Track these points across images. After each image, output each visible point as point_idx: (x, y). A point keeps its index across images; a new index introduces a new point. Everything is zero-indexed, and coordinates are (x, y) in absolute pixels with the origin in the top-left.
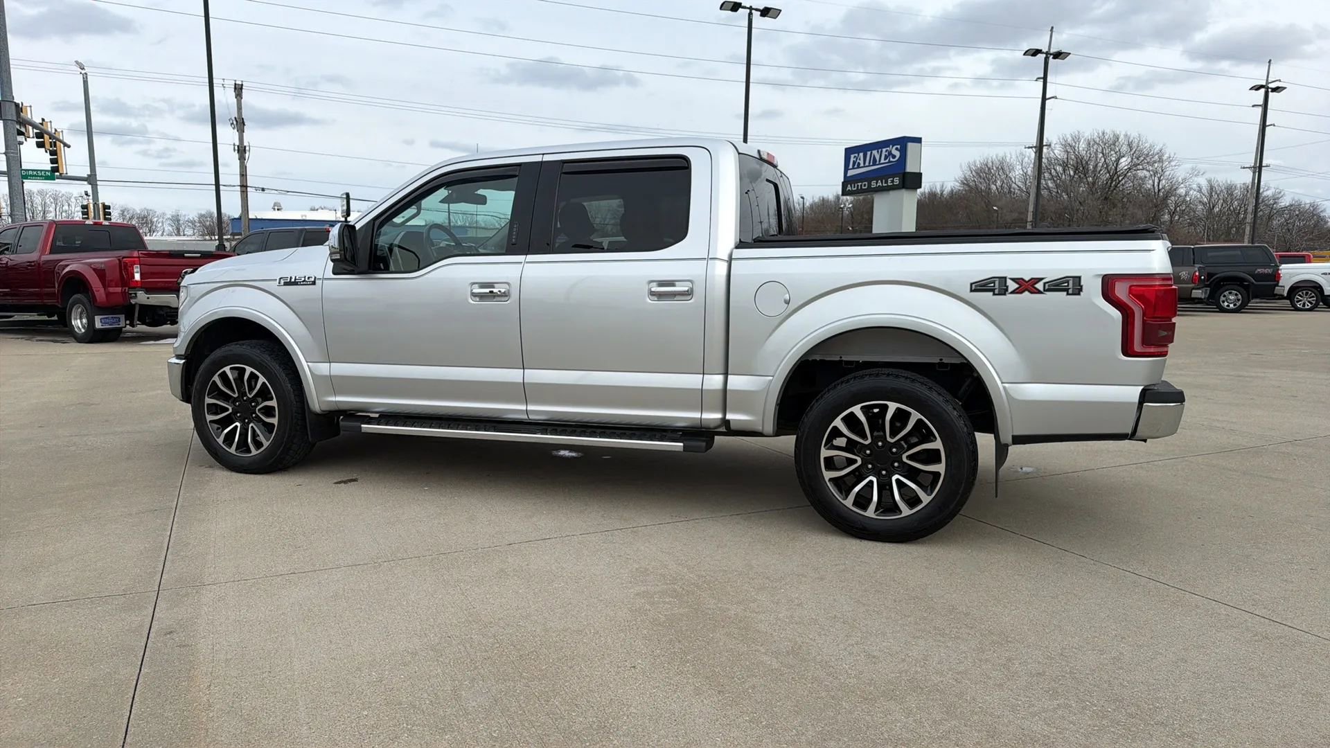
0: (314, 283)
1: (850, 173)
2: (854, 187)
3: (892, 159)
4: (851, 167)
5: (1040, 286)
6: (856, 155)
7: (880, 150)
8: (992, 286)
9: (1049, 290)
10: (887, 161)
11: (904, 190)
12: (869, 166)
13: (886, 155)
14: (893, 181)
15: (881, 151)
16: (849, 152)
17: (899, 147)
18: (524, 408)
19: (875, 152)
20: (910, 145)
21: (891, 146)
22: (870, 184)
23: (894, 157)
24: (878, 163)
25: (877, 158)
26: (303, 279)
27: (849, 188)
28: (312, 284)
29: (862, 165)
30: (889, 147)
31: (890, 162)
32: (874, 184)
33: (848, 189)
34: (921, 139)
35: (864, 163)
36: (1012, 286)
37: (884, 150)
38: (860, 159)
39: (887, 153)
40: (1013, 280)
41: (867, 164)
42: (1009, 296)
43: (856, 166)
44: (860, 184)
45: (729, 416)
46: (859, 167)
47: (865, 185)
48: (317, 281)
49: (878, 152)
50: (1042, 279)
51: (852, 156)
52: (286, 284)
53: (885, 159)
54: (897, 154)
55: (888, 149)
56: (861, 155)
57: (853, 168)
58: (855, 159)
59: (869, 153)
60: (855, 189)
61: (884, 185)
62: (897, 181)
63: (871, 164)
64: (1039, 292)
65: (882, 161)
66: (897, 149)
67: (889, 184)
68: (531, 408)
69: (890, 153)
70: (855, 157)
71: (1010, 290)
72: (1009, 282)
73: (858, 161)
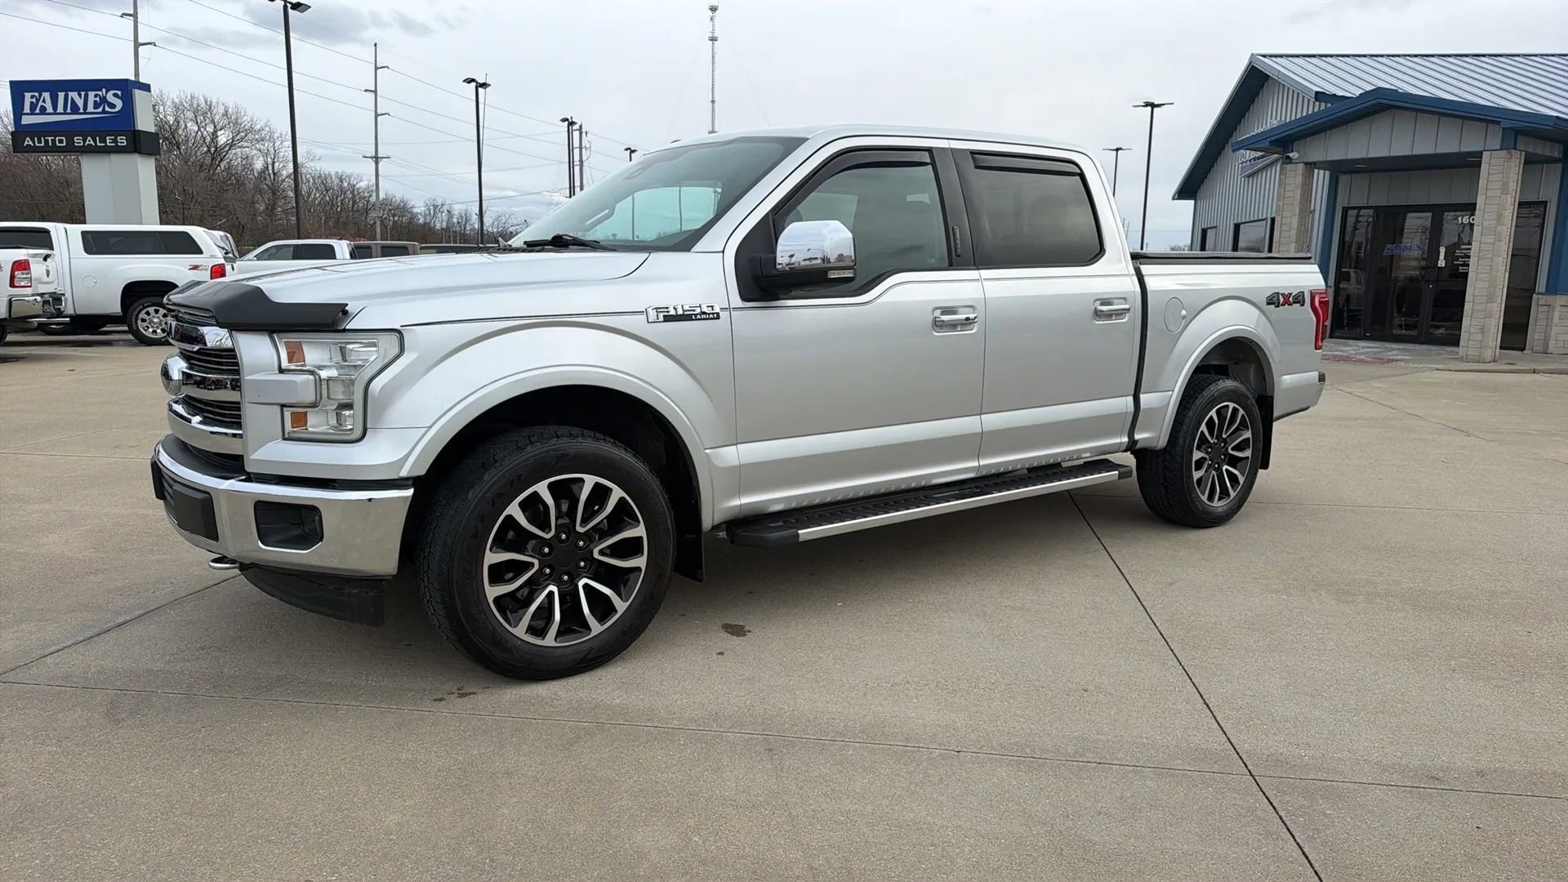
0: (718, 318)
1: (27, 120)
2: (40, 142)
3: (107, 109)
4: (27, 109)
5: (1291, 299)
6: (37, 94)
7: (83, 93)
8: (1274, 300)
9: (1294, 303)
10: (100, 110)
11: (136, 154)
12: (65, 113)
13: (95, 101)
14: (115, 141)
15: (86, 96)
16: (18, 89)
17: (119, 93)
18: (975, 464)
19: (73, 95)
20: (138, 93)
21: (104, 90)
22: (70, 141)
23: (112, 106)
24: (82, 111)
25: (80, 103)
26: (698, 311)
27: (28, 142)
28: (714, 319)
29: (50, 109)
30: (101, 90)
31: (104, 112)
32: (78, 141)
33: (26, 143)
34: (149, 85)
35: (55, 106)
36: (1282, 300)
37: (91, 94)
38: (44, 101)
39: (98, 99)
40: (1282, 294)
41: (60, 109)
42: (1281, 307)
43: (37, 111)
44: (50, 139)
45: (1137, 437)
46: (43, 111)
47: (61, 141)
48: (721, 313)
49: (80, 96)
50: (1291, 294)
51: (28, 95)
52: (668, 319)
53: (95, 108)
54: (119, 104)
55: (100, 93)
56: (46, 95)
57: (32, 113)
58: (34, 100)
59: (61, 95)
60: (43, 144)
61: (98, 144)
62: (122, 141)
63: (69, 111)
64: (1291, 305)
65: (90, 108)
66: (115, 95)
67: (108, 144)
68: (982, 462)
69: (104, 100)
70: (32, 97)
71: (1281, 301)
72: (1281, 297)
73: (41, 103)
